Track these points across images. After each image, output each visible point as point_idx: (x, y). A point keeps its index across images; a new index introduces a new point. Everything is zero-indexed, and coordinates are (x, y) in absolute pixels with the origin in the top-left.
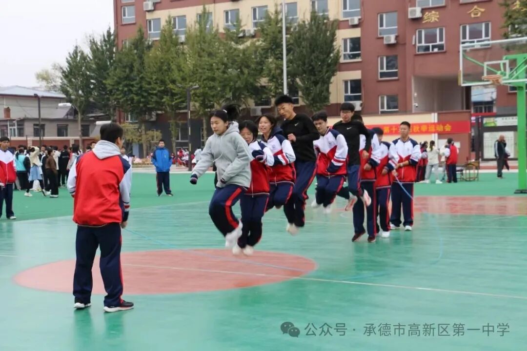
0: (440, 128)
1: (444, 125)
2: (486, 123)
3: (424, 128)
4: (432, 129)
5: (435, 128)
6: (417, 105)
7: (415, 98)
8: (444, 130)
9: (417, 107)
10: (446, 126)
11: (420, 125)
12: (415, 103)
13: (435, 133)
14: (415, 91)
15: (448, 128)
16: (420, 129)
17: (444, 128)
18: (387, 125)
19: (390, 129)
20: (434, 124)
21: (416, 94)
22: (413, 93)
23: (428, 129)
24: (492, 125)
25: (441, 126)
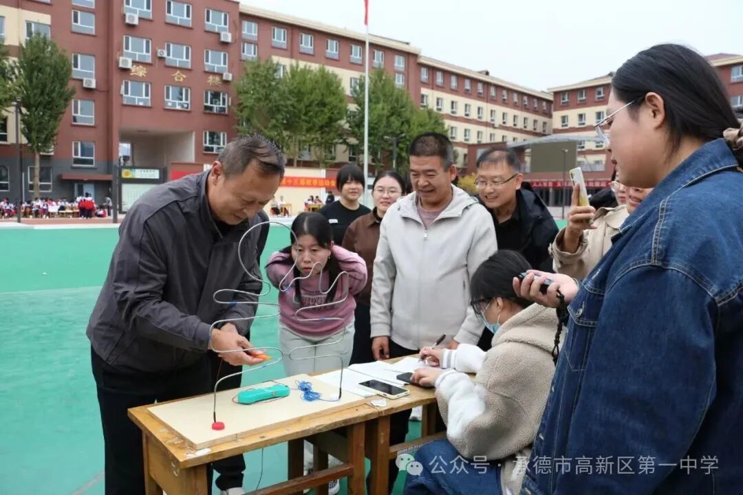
3: (315, 182)
23: (318, 183)
25: (328, 182)
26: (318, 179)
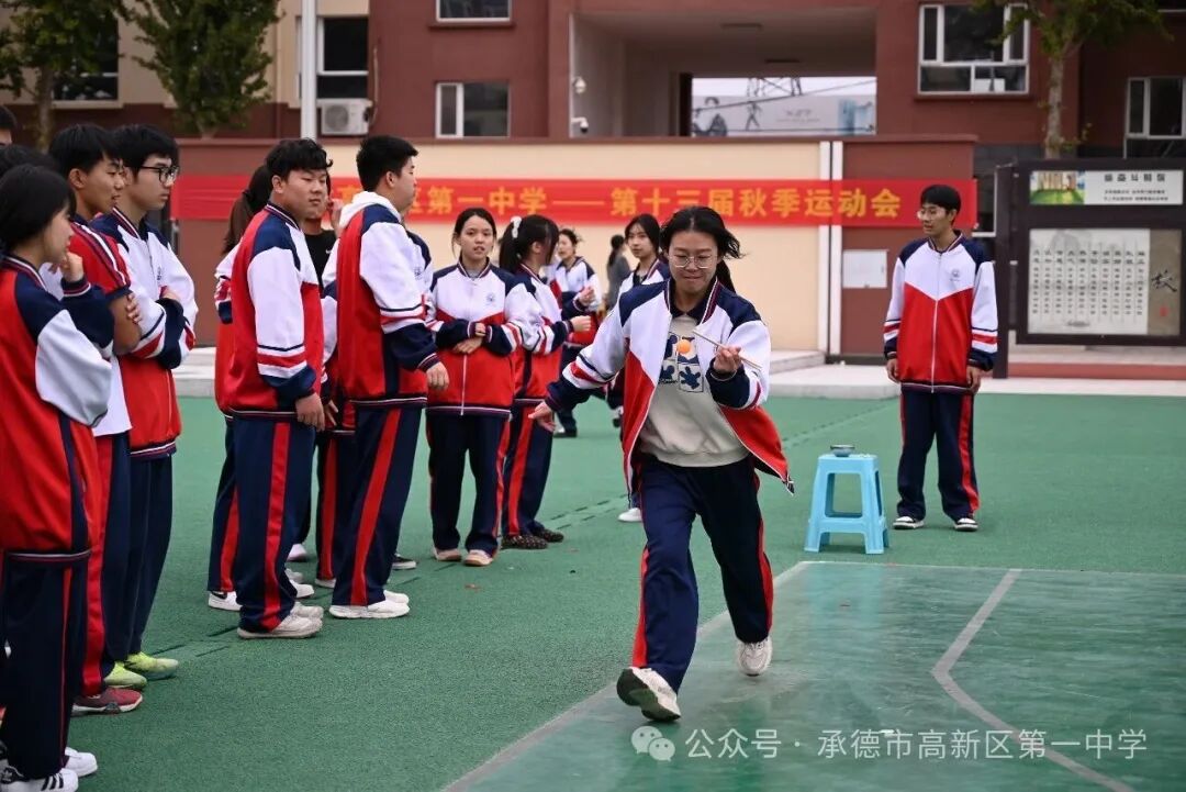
0: (854, 204)
1: (871, 192)
2: (1041, 191)
3: (786, 202)
4: (821, 204)
5: (834, 205)
6: (584, 124)
7: (576, 95)
8: (870, 211)
9: (584, 130)
10: (878, 199)
11: (769, 188)
12: (576, 116)
13: (830, 222)
14: (582, 73)
15: (887, 205)
16: (767, 205)
17: (869, 204)
18: (624, 184)
19: (638, 198)
20: (830, 184)
21: (581, 84)
22: (572, 79)
23: (803, 206)
24: (1067, 199)
25: (859, 197)
26: (802, 188)
